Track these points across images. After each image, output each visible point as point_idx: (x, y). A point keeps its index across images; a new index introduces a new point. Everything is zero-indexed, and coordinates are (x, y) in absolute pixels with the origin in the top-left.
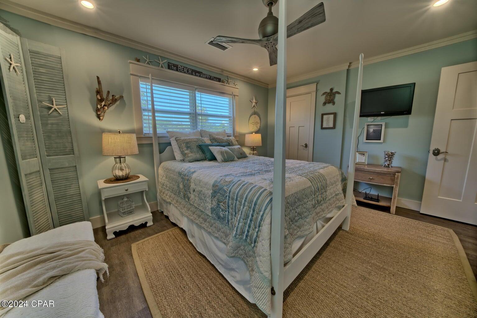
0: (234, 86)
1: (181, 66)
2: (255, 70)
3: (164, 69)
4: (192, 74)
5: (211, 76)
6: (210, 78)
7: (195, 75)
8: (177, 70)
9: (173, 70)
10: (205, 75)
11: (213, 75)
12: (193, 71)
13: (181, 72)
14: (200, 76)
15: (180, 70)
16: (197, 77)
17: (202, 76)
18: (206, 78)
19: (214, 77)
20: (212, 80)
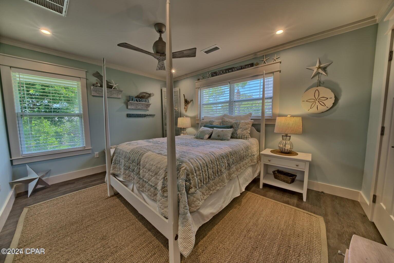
0: (275, 62)
1: (218, 71)
2: (280, 32)
3: (210, 78)
4: (226, 73)
5: (242, 66)
6: (242, 68)
7: (229, 72)
8: (216, 75)
9: (214, 76)
10: (236, 68)
11: (243, 64)
12: (226, 70)
13: (219, 75)
14: (232, 71)
15: (218, 74)
16: (230, 73)
17: (234, 70)
18: (238, 70)
19: (246, 65)
20: (244, 68)
